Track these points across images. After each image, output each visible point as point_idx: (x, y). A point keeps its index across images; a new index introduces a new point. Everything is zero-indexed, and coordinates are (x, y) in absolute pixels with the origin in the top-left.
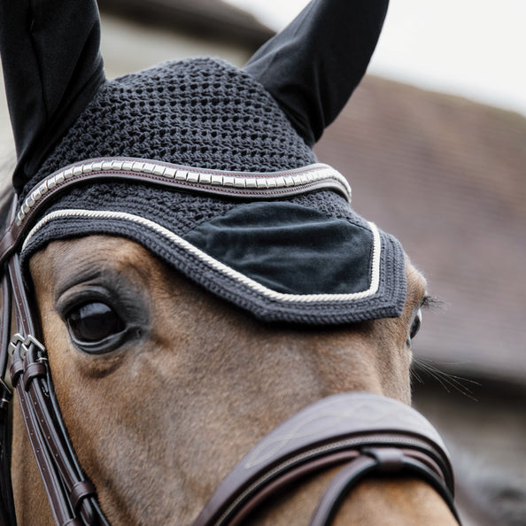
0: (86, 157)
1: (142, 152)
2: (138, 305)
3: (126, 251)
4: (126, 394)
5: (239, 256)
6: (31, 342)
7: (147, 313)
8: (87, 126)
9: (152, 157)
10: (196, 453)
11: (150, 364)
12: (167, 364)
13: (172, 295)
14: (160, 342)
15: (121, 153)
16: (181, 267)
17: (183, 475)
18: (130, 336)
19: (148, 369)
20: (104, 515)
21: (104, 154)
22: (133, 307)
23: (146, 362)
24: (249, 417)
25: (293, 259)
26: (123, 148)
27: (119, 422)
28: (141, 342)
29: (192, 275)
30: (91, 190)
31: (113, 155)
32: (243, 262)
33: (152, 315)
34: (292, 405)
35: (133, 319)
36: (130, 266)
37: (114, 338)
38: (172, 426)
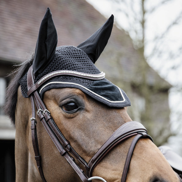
0: (57, 70)
1: (71, 69)
2: (82, 102)
3: (78, 91)
4: (79, 122)
5: (100, 93)
6: (46, 111)
7: (84, 104)
8: (56, 63)
9: (73, 70)
10: (98, 134)
11: (85, 116)
12: (89, 116)
13: (89, 101)
14: (87, 111)
15: (66, 69)
16: (90, 95)
17: (95, 139)
18: (80, 109)
19: (84, 117)
20: (73, 148)
21: (61, 69)
22: (80, 103)
23: (84, 115)
24: (109, 127)
25: (109, 93)
26: (66, 68)
27: (77, 128)
28: (82, 111)
29: (93, 97)
30: (61, 77)
31: (64, 69)
32: (101, 94)
33: (85, 105)
34: (119, 124)
35: (81, 106)
36: (80, 94)
37: (75, 110)
38: (91, 129)
